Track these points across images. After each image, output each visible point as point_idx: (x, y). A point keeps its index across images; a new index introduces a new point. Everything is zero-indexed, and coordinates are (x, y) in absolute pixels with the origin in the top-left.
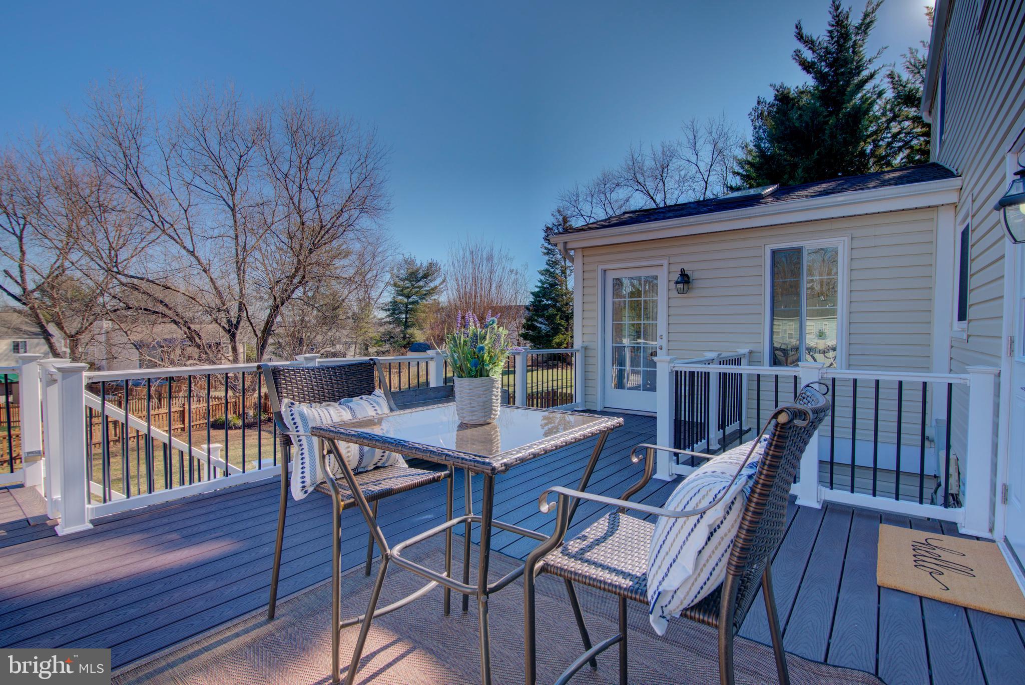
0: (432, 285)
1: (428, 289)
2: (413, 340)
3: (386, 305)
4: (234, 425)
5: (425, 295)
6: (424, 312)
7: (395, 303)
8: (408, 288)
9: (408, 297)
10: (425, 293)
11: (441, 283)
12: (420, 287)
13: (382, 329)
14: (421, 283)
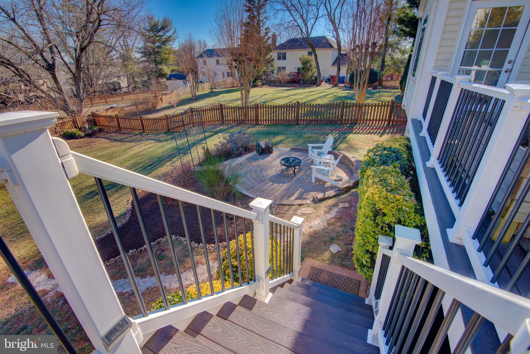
0: (168, 34)
1: (165, 37)
2: (163, 72)
3: (140, 49)
4: (79, 135)
5: (165, 42)
6: (166, 54)
7: (145, 47)
8: (152, 37)
9: (154, 43)
10: (164, 40)
11: (174, 33)
12: (161, 36)
13: (141, 66)
14: (161, 33)
